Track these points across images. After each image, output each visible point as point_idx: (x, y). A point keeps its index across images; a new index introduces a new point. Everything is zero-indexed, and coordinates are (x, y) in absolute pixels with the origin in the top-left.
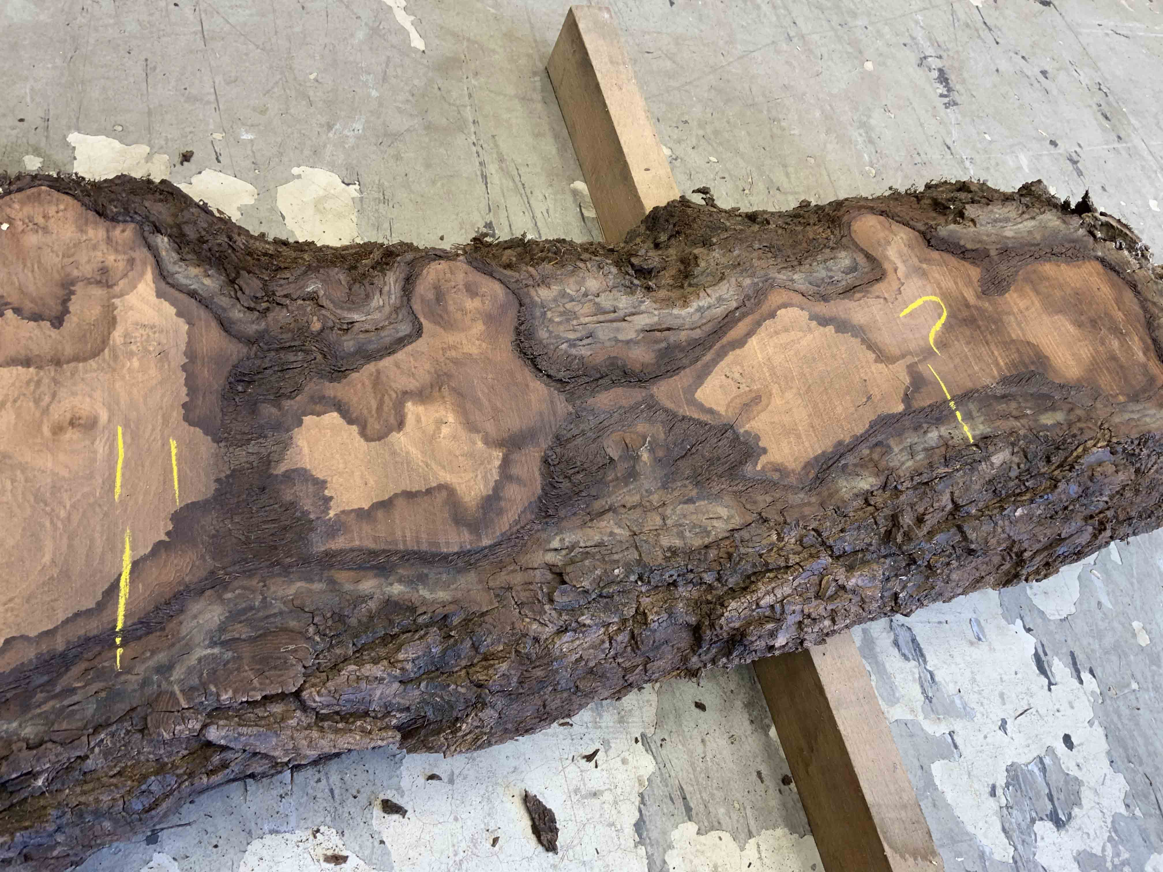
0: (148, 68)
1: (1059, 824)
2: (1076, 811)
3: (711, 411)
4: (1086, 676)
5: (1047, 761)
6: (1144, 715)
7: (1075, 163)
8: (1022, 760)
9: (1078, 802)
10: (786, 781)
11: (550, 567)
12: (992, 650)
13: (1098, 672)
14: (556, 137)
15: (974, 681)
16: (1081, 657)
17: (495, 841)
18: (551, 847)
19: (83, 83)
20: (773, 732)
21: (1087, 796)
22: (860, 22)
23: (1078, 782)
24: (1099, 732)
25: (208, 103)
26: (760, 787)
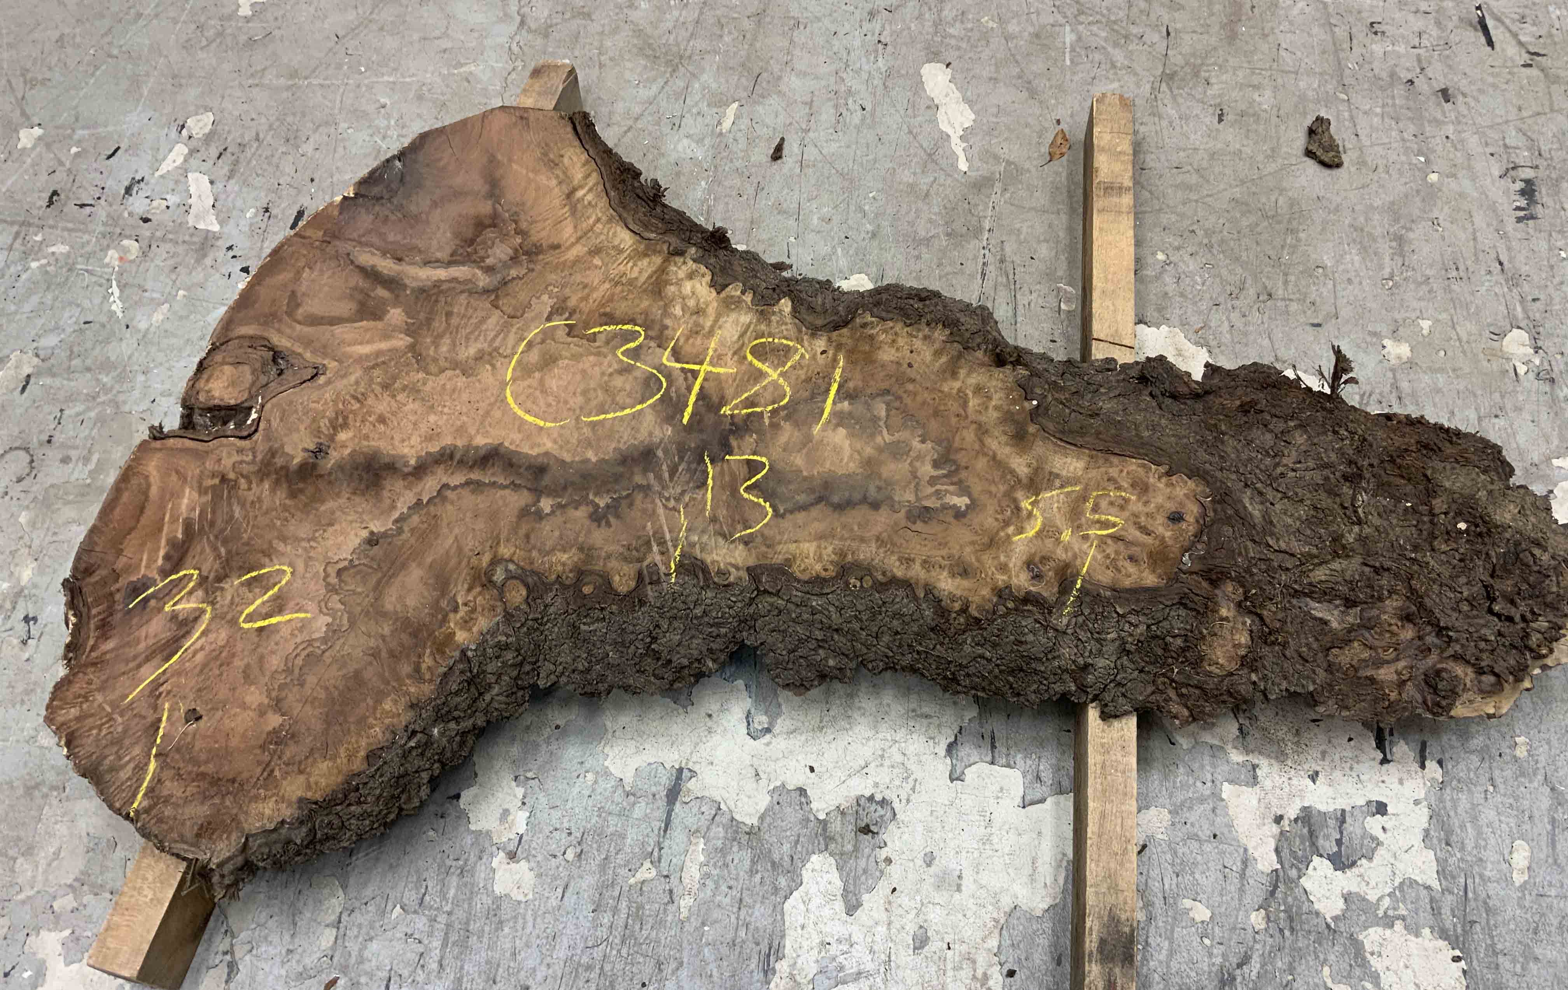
1: (1338, 866)
4: (1431, 765)
8: (1321, 808)
9: (1367, 857)
13: (1449, 765)
21: (1381, 852)
22: (1442, 132)
23: (1378, 843)
24: (1423, 812)
25: (792, 215)
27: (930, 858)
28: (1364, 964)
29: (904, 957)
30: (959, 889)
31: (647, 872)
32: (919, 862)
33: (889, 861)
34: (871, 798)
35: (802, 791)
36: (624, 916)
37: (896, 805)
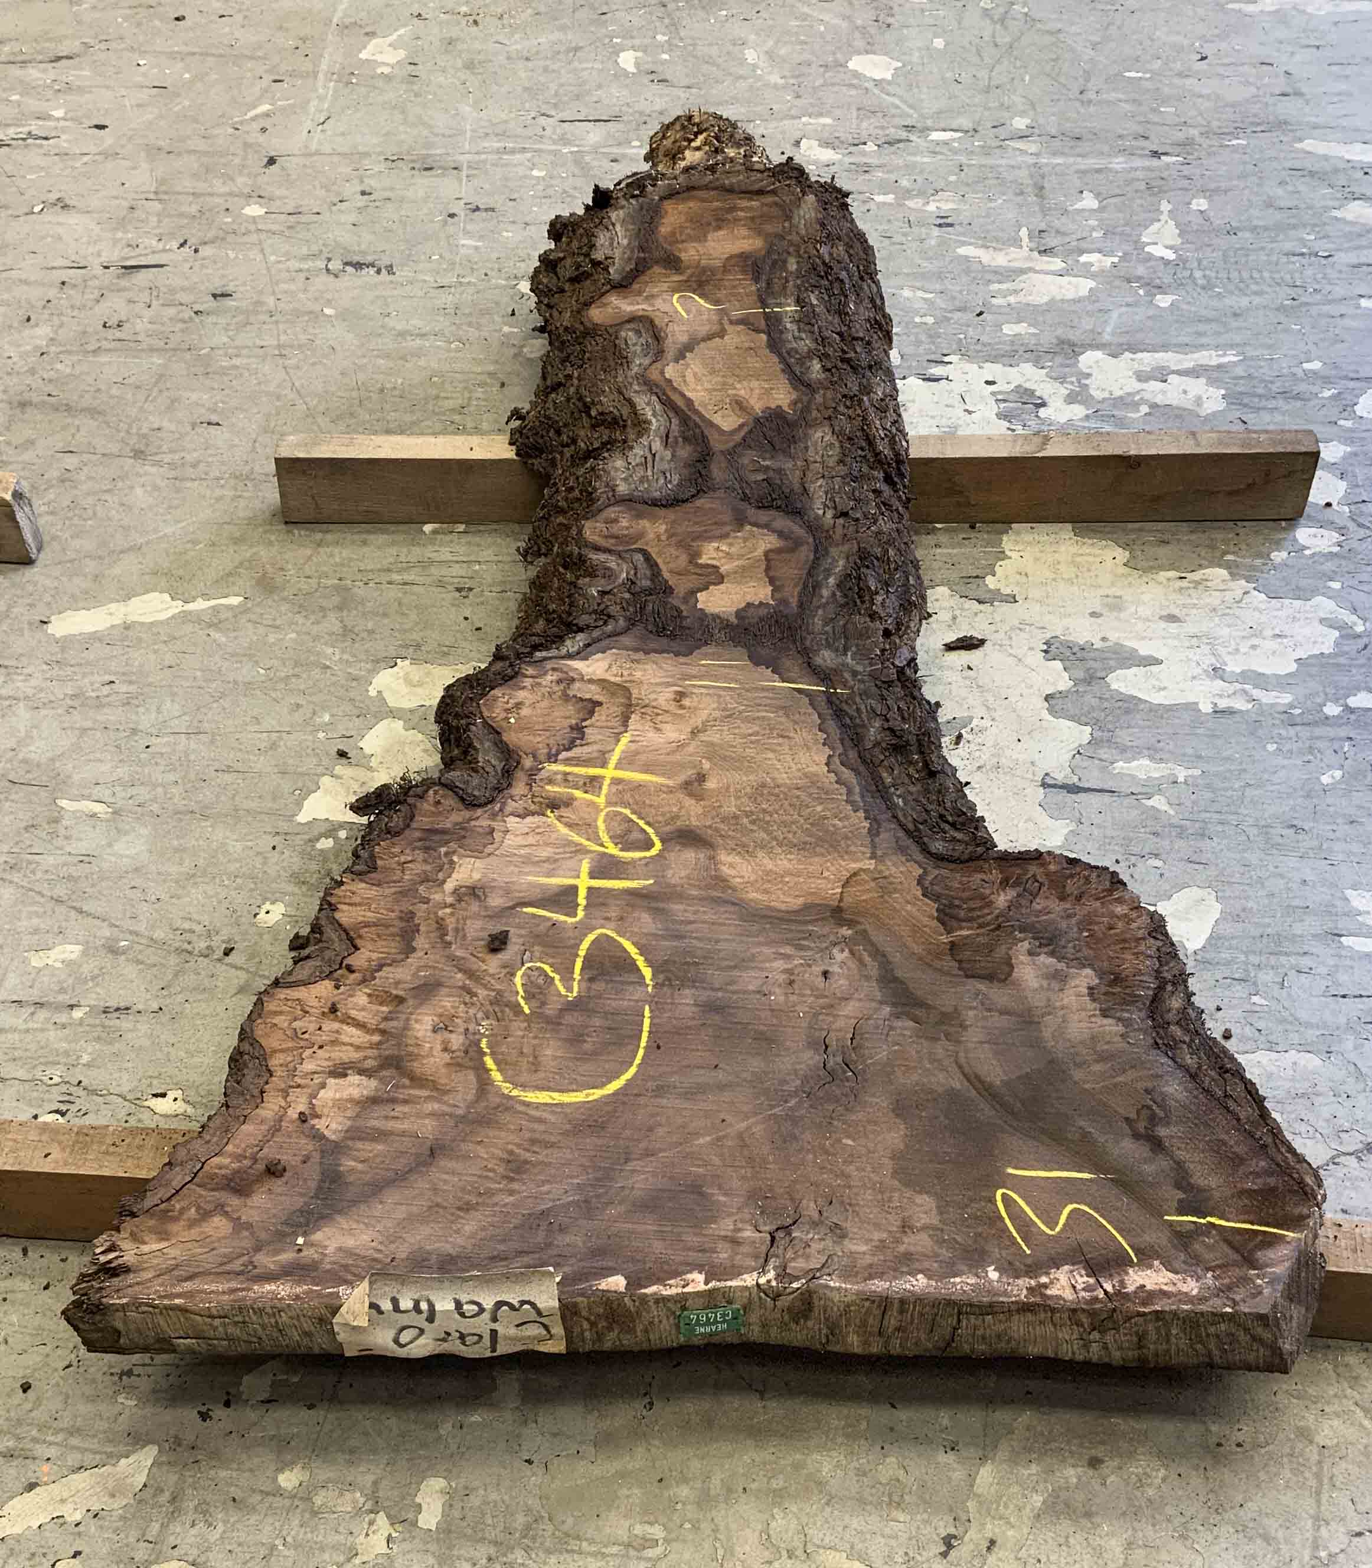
0: (228, 770)
1: (1043, 405)
2: (1037, 394)
3: (741, 426)
4: (946, 359)
5: (1000, 397)
6: (984, 339)
7: (477, 209)
8: (996, 410)
9: (1033, 392)
10: (973, 527)
11: (835, 517)
12: (913, 401)
13: (945, 352)
14: (369, 532)
15: (933, 417)
16: (933, 357)
17: (969, 668)
18: (982, 642)
19: (237, 810)
20: (938, 526)
21: (1027, 385)
22: (271, 301)
23: (1019, 386)
24: (988, 365)
25: (281, 738)
26: (973, 541)
27: (1093, 614)
28: (1121, 398)
29: (1190, 628)
30: (1120, 597)
31: (1158, 802)
32: (1099, 620)
33: (1104, 639)
34: (1046, 652)
35: (1048, 698)
36: (1208, 815)
37: (1048, 636)
